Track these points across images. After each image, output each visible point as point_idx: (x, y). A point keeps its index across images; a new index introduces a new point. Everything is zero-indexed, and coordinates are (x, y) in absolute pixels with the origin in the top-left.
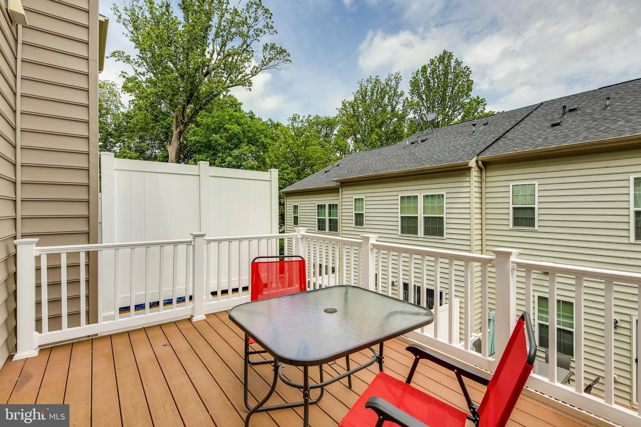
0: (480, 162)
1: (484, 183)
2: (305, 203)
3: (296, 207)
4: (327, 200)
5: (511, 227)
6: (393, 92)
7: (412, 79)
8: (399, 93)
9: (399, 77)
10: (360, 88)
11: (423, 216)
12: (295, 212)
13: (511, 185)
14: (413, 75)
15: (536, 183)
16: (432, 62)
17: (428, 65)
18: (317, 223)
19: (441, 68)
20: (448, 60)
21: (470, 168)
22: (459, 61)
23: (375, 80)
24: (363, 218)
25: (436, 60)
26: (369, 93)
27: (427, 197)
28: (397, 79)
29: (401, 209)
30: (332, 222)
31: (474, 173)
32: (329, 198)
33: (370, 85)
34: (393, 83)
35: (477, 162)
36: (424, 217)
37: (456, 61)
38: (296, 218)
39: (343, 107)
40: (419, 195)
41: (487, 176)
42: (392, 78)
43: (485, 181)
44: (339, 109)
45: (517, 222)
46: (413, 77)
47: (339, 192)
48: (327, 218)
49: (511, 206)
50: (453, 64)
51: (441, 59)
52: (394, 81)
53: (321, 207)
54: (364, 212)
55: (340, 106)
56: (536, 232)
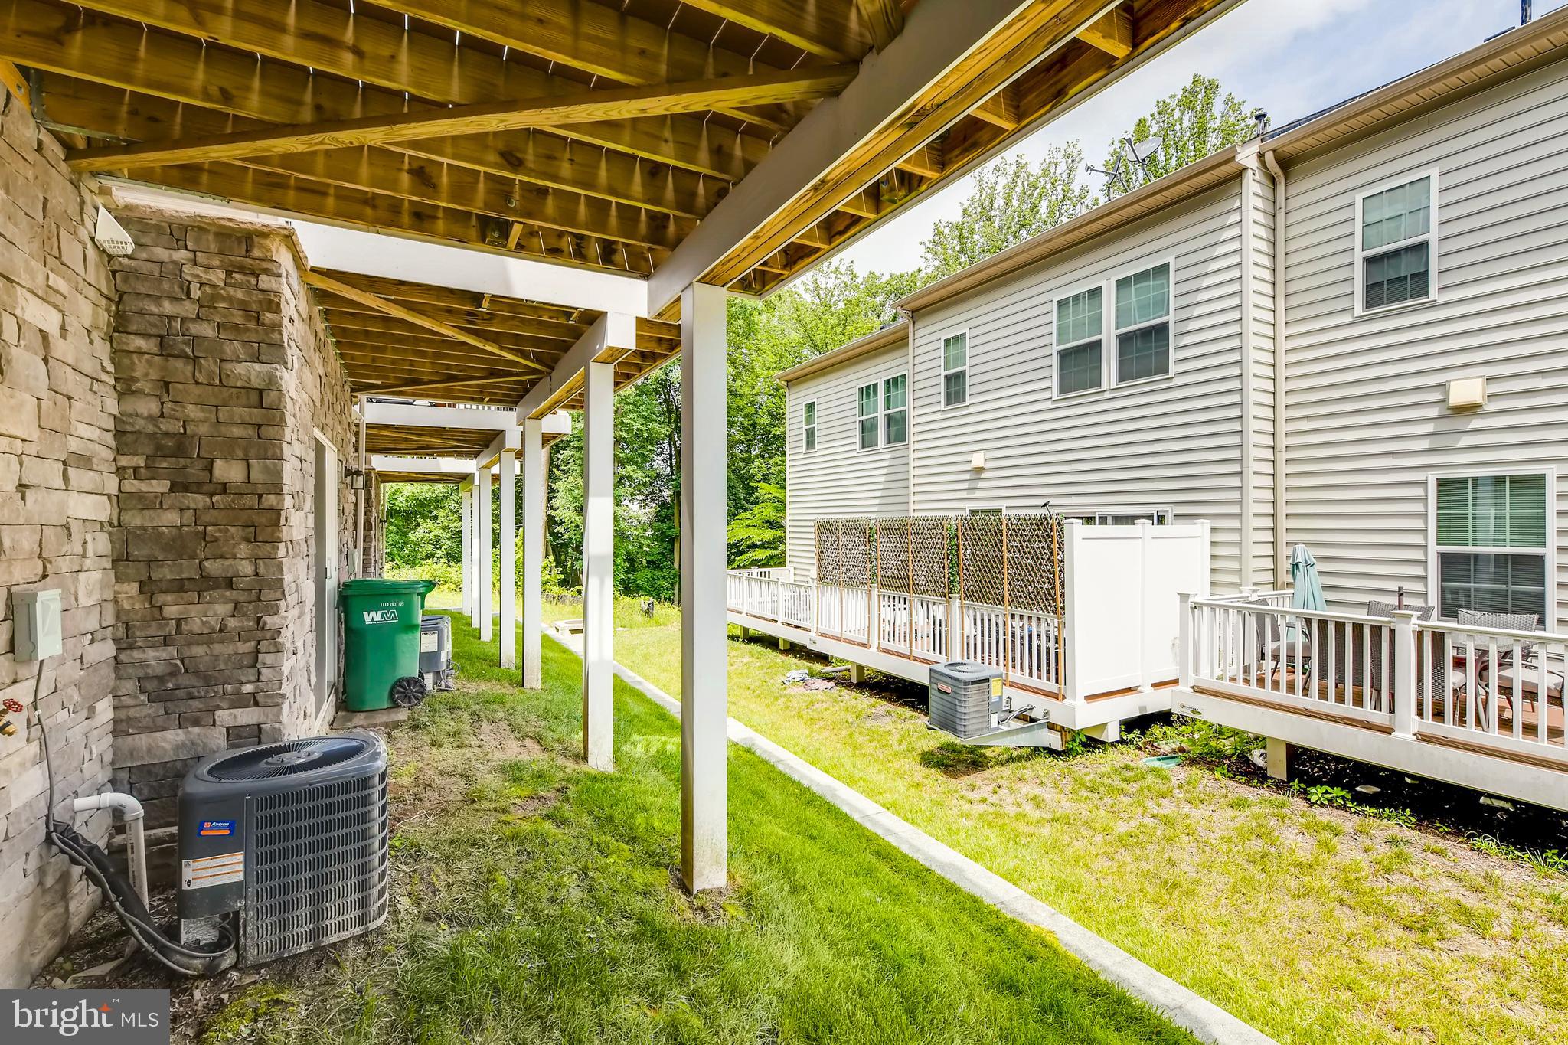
0: (1269, 157)
1: (1281, 216)
2: (830, 391)
3: (811, 407)
4: (878, 372)
5: (1359, 310)
6: (1060, 192)
7: (1108, 157)
8: (1077, 194)
9: (1076, 154)
10: (977, 188)
11: (1114, 333)
12: (809, 419)
13: (1359, 198)
14: (1113, 147)
15: (1433, 172)
16: (1163, 108)
17: (1152, 115)
18: (858, 432)
19: (1186, 123)
20: (1207, 95)
21: (1239, 175)
22: (1236, 101)
23: (1014, 167)
24: (964, 383)
25: (1173, 104)
26: (1000, 202)
27: (1122, 284)
28: (1070, 160)
29: (1058, 335)
30: (892, 423)
31: (1253, 186)
32: (887, 365)
33: (1003, 181)
34: (1062, 168)
35: (1261, 156)
36: (1118, 336)
37: (1229, 101)
38: (810, 434)
39: (937, 238)
40: (1103, 284)
41: (1290, 194)
42: (1059, 157)
43: (1283, 210)
44: (927, 244)
45: (1375, 294)
46: (1112, 151)
47: (907, 344)
48: (881, 414)
49: (1359, 256)
50: (1218, 107)
51: (1187, 100)
52: (1064, 163)
53: (868, 391)
54: (966, 368)
55: (929, 235)
56: (1434, 306)
